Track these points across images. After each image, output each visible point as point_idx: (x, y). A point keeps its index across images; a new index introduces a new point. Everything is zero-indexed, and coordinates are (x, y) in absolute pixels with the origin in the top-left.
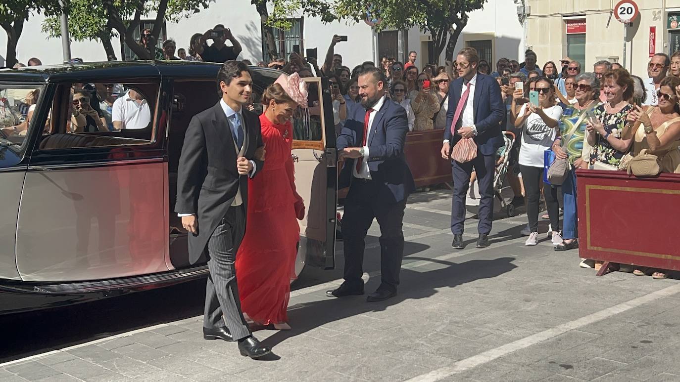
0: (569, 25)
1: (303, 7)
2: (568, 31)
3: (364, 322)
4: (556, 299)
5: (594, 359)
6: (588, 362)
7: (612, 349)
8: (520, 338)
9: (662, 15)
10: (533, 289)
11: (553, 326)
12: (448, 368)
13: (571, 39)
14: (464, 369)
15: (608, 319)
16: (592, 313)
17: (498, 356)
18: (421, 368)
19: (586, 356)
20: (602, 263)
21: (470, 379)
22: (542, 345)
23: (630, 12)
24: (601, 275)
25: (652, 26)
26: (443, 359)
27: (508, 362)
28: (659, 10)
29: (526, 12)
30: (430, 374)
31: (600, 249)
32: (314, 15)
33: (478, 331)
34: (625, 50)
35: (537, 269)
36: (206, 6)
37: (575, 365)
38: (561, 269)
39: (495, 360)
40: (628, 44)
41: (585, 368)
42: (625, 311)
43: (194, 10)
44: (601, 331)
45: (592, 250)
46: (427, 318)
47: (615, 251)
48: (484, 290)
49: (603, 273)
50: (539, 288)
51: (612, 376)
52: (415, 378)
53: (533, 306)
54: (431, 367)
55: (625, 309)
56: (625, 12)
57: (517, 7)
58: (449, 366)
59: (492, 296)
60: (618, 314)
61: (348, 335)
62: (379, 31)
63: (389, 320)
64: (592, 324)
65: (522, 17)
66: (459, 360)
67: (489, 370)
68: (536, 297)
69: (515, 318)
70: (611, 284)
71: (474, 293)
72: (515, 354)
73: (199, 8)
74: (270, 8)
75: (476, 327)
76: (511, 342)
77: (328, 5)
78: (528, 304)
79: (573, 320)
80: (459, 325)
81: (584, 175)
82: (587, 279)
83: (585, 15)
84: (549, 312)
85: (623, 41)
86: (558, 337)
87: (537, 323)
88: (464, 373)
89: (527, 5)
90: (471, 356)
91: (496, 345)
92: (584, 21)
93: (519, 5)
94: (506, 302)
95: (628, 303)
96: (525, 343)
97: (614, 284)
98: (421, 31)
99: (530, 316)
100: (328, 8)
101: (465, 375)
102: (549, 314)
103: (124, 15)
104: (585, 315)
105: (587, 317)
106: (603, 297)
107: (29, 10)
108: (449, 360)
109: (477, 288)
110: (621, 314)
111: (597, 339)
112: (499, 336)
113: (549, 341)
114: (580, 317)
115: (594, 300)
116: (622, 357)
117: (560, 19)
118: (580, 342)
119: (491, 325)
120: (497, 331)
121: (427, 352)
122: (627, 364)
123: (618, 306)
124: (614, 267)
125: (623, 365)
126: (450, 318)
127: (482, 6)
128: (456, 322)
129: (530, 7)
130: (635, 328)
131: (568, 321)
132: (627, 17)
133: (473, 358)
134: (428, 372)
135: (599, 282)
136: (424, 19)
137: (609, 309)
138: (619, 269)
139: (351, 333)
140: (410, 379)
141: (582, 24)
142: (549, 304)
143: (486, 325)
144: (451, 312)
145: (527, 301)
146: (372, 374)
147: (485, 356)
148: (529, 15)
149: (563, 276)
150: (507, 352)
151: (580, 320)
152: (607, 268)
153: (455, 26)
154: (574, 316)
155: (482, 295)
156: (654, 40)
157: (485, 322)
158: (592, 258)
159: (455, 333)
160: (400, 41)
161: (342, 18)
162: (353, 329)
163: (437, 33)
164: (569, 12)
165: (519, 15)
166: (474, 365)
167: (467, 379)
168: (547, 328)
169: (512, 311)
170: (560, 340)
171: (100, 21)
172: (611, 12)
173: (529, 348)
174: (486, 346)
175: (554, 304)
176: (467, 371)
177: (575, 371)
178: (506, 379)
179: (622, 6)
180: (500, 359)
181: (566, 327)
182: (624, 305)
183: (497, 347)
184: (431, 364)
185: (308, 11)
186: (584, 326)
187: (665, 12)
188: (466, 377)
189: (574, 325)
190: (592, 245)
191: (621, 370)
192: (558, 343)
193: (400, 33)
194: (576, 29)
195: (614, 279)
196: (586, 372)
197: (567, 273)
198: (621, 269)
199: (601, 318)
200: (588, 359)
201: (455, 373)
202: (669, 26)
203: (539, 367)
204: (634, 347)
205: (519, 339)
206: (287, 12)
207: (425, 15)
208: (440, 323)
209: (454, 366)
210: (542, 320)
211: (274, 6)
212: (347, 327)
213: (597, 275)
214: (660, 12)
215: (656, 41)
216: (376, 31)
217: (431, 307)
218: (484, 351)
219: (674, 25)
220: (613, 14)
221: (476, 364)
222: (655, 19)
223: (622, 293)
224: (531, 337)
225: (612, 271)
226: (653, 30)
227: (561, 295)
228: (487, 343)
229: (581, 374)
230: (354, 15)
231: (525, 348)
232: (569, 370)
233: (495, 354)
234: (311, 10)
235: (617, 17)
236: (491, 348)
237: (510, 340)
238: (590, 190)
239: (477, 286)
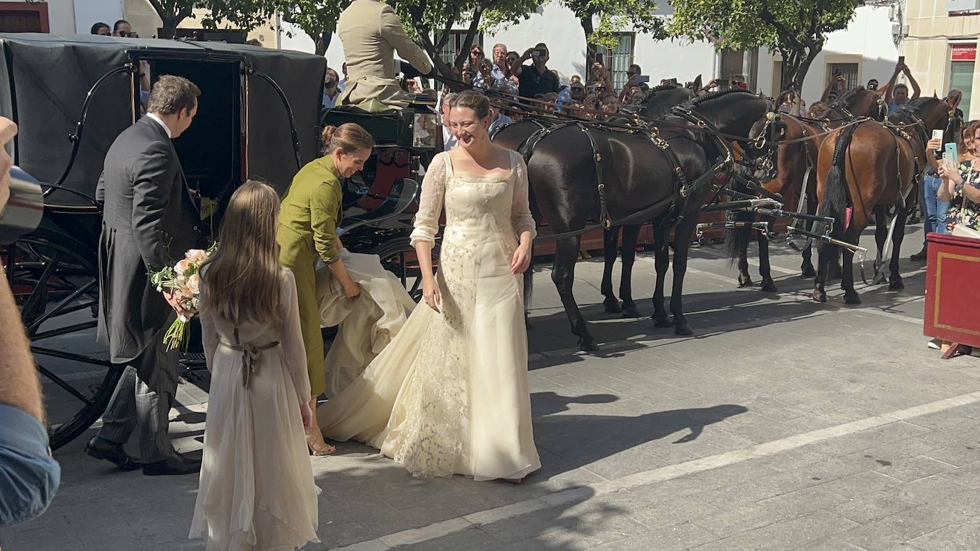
0: (955, 49)
1: (634, 22)
2: (954, 57)
3: (659, 389)
4: (886, 381)
5: (918, 457)
6: (911, 460)
7: (942, 447)
8: (837, 425)
10: (862, 368)
11: (877, 414)
12: (746, 451)
13: (957, 67)
14: (764, 454)
15: (945, 411)
16: (927, 403)
17: (806, 443)
18: (715, 448)
19: (909, 452)
20: (950, 343)
21: (769, 466)
22: (860, 435)
24: (948, 358)
26: (742, 440)
27: (817, 452)
29: (903, 32)
30: (724, 455)
31: (949, 327)
32: (645, 31)
33: (788, 411)
35: (871, 344)
36: (527, 18)
37: (894, 462)
38: (901, 346)
39: (802, 447)
41: (906, 466)
42: (967, 404)
43: (513, 22)
44: (934, 425)
45: (940, 329)
46: (732, 391)
47: (967, 331)
48: (804, 364)
49: (950, 356)
50: (870, 368)
51: (936, 479)
52: (706, 458)
53: (856, 389)
54: (726, 447)
55: (968, 402)
57: (893, 26)
58: (747, 448)
59: (811, 372)
60: (958, 407)
61: (639, 402)
62: (720, 51)
63: (688, 390)
64: (924, 416)
65: (898, 37)
66: (760, 443)
67: (792, 457)
68: (863, 378)
69: (834, 400)
70: (957, 370)
71: (791, 367)
72: (826, 443)
73: (519, 19)
74: (596, 22)
75: (786, 406)
76: (824, 428)
77: (662, 21)
78: (853, 385)
79: (903, 409)
80: (768, 403)
81: (936, 240)
82: (928, 362)
83: (976, 39)
84: (876, 397)
86: (880, 427)
87: (859, 409)
88: (763, 459)
89: (905, 24)
90: (775, 439)
91: (805, 430)
92: (975, 45)
93: (896, 23)
94: (827, 380)
95: (974, 394)
96: (841, 431)
97: (961, 371)
98: (769, 52)
99: (853, 400)
100: (661, 24)
101: (764, 461)
102: (876, 399)
103: (440, 25)
104: (917, 404)
105: (920, 406)
106: (944, 385)
107: (337, 21)
108: (749, 442)
109: (796, 360)
110: (962, 407)
111: (927, 434)
112: (811, 420)
113: (870, 431)
114: (911, 406)
115: (933, 388)
116: (952, 458)
117: (944, 43)
118: (905, 436)
119: (804, 406)
120: (810, 414)
121: (725, 430)
122: (957, 467)
123: (960, 397)
124: (966, 350)
125: (952, 468)
126: (758, 393)
127: (846, 26)
128: (766, 399)
129: (908, 26)
130: (976, 426)
131: (896, 410)
133: (777, 442)
134: (722, 454)
135: (943, 366)
136: (774, 39)
137: (950, 399)
138: (971, 352)
139: (642, 400)
140: (700, 458)
141: (972, 49)
142: (878, 388)
143: (800, 405)
144: (762, 387)
145: (852, 381)
146: (659, 448)
147: (790, 441)
148: (906, 36)
149: (902, 355)
150: (817, 439)
151: (910, 409)
152: (954, 351)
153: (807, 50)
154: (905, 405)
155: (801, 370)
157: (799, 402)
158: (938, 338)
159: (761, 412)
160: (745, 63)
161: (675, 37)
162: (646, 395)
163: (789, 55)
164: (956, 34)
165: (895, 35)
166: (776, 450)
167: (765, 466)
168: (870, 415)
169: (832, 392)
170: (882, 431)
171: (414, 31)
173: (843, 437)
174: (794, 430)
175: (883, 388)
176: (767, 457)
177: (892, 469)
178: (811, 470)
180: (808, 447)
181: (893, 416)
182: (966, 396)
183: (807, 432)
184: (728, 445)
185: (638, 27)
186: (915, 417)
188: (764, 463)
189: (902, 415)
190: (939, 323)
191: (949, 473)
192: (880, 434)
193: (746, 53)
194: (963, 56)
195: (962, 364)
196: (906, 471)
197: (907, 352)
198: (973, 353)
199: (937, 410)
200: (912, 457)
201: (753, 457)
203: (851, 460)
204: (969, 448)
205: (834, 425)
206: (614, 28)
207: (775, 34)
208: (745, 399)
209: (753, 450)
210: (865, 406)
211: (600, 20)
212: (640, 393)
213: (943, 358)
216: (716, 51)
217: (738, 379)
218: (791, 436)
221: (779, 450)
223: (968, 382)
224: (849, 424)
225: (962, 354)
227: (894, 378)
228: (796, 426)
229: (898, 473)
230: (691, 34)
231: (839, 437)
232: (885, 467)
233: (803, 439)
234: (643, 26)
236: (800, 433)
237: (824, 426)
238: (943, 258)
239: (797, 358)
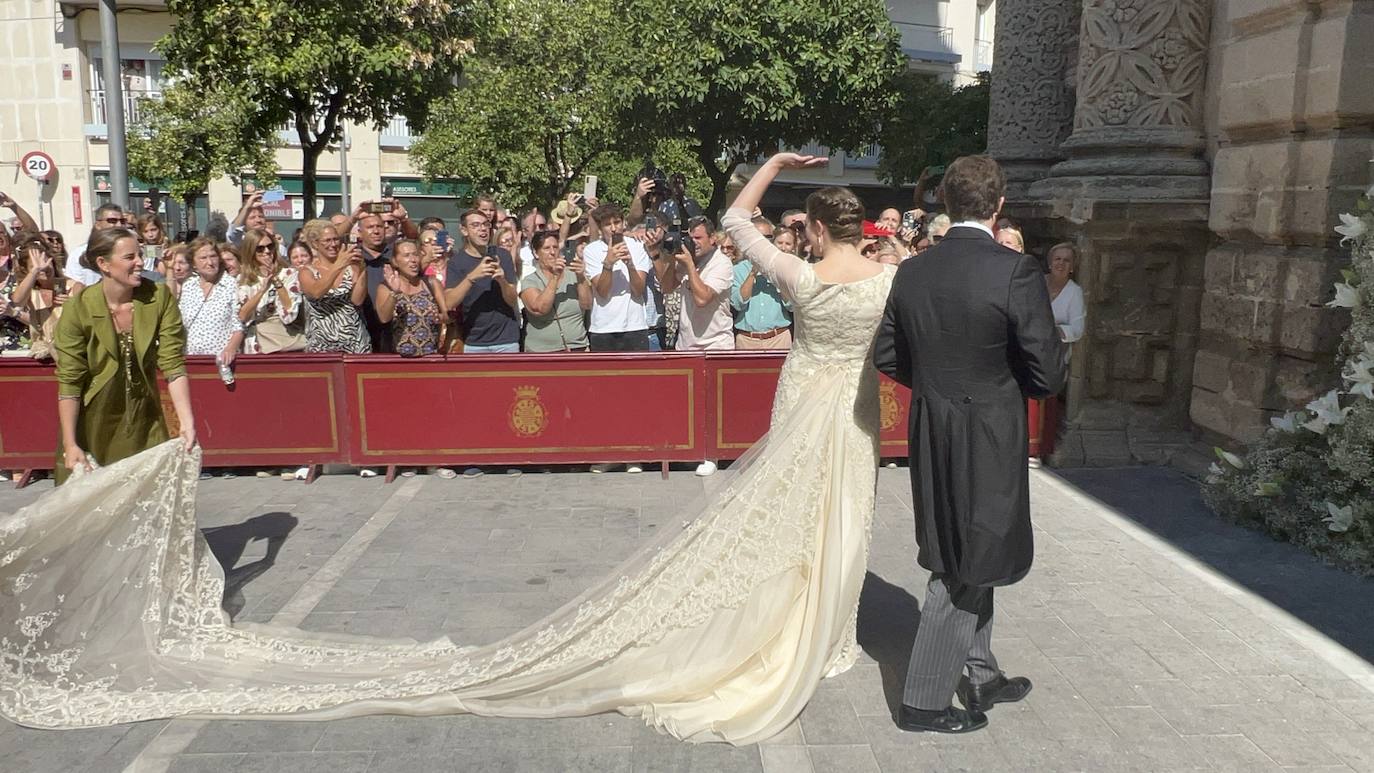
9: (86, 173)
20: (22, 471)
23: (43, 165)
24: (23, 487)
25: (76, 185)
28: (81, 168)
31: (17, 455)
34: (41, 213)
40: (46, 206)
45: (7, 458)
49: (25, 484)
56: (37, 166)
85: (37, 203)
124: (42, 475)
132: (42, 173)
135: (19, 495)
152: (29, 478)
156: (79, 202)
158: (8, 468)
172: (18, 166)
179: (31, 159)
187: (90, 171)
195: (40, 489)
202: (96, 187)
213: (17, 488)
214: (83, 170)
215: (82, 204)
219: (102, 187)
220: (21, 169)
222: (77, 177)
225: (37, 479)
226: (76, 190)
235: (27, 172)
